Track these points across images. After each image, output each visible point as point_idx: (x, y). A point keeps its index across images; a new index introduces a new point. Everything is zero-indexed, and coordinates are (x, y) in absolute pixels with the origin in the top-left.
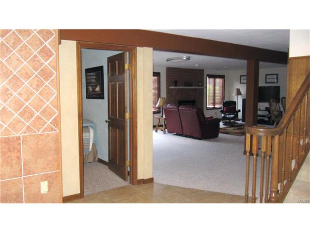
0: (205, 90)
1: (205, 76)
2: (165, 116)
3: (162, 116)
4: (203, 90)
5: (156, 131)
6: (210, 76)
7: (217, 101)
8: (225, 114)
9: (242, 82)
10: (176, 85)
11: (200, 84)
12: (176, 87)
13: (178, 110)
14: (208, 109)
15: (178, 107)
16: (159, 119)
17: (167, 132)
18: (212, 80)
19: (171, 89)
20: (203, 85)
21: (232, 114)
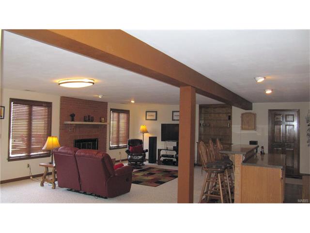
0: (108, 126)
1: (109, 110)
2: (55, 163)
3: (51, 163)
4: (105, 126)
5: (42, 185)
6: (114, 110)
7: (121, 139)
8: (131, 155)
9: (147, 118)
10: (73, 120)
11: (103, 119)
12: (73, 123)
13: (75, 156)
14: (111, 149)
15: (75, 152)
16: (47, 168)
17: (57, 185)
18: (116, 115)
19: (66, 124)
20: (106, 121)
21: (140, 155)
